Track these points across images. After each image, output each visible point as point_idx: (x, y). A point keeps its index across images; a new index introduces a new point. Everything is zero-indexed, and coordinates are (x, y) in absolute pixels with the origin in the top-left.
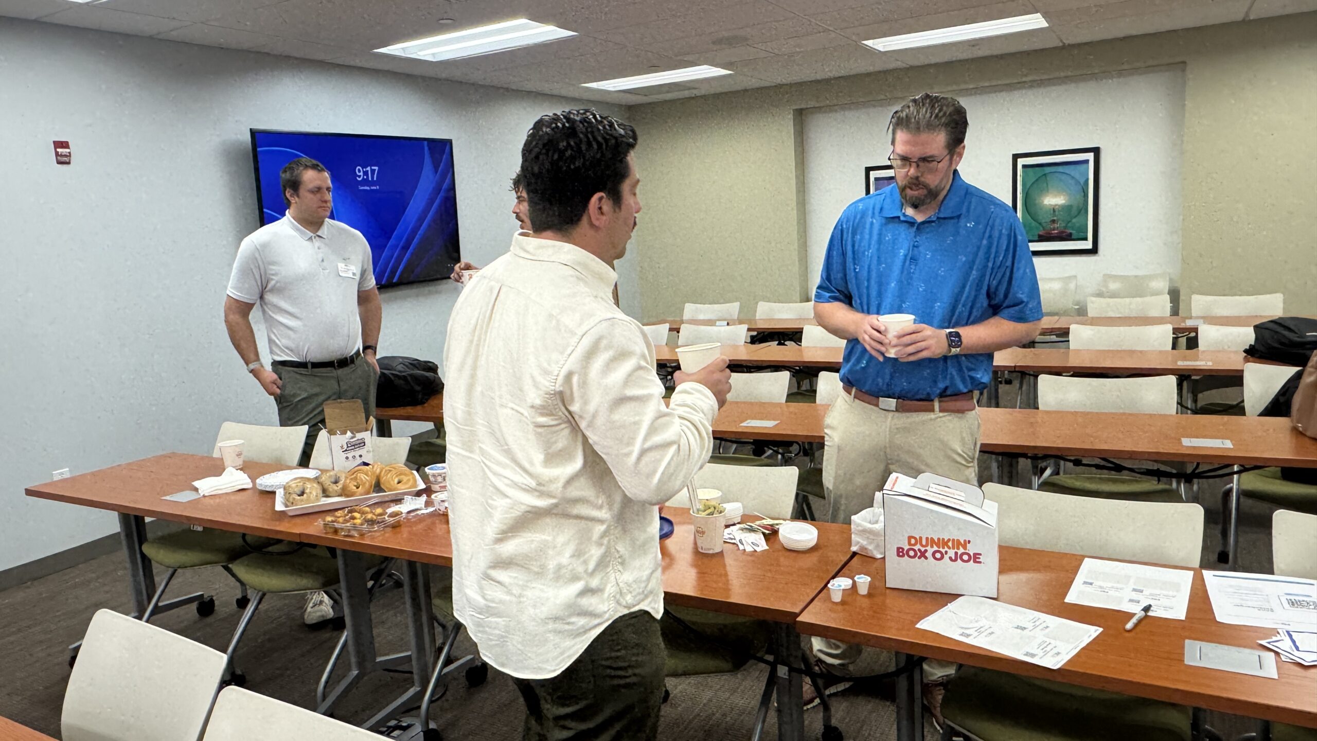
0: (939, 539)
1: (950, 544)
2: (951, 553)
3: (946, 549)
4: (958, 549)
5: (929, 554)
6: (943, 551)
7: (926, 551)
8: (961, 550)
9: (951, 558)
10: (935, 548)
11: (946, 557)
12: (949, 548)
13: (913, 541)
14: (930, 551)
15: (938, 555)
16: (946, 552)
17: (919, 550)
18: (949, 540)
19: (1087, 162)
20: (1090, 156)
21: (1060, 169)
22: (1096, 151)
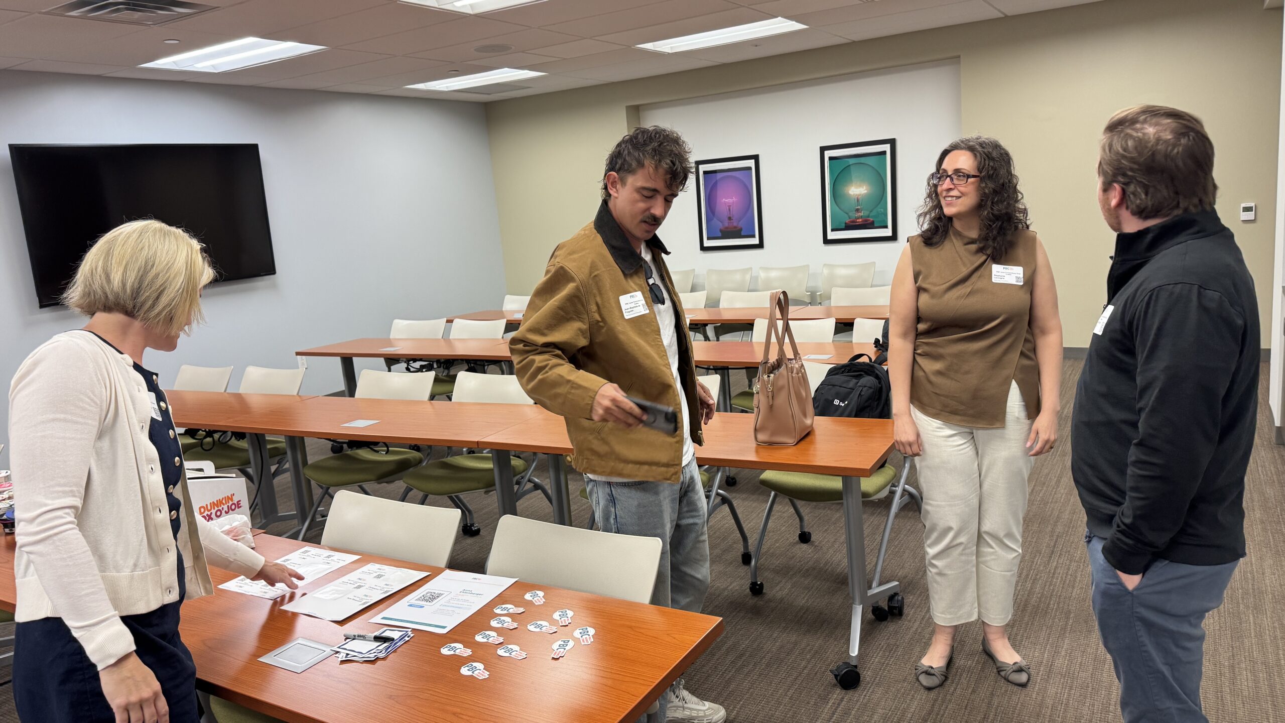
0: (217, 501)
1: (224, 502)
2: (226, 509)
3: (222, 506)
4: (229, 503)
5: (213, 516)
6: (220, 508)
7: (211, 513)
8: (231, 503)
9: (226, 512)
10: (216, 509)
11: (223, 512)
12: (224, 505)
13: (202, 510)
14: (214, 511)
15: (219, 513)
16: (223, 508)
17: (207, 515)
18: (223, 499)
19: (884, 153)
20: (887, 148)
21: (862, 160)
22: (892, 142)
